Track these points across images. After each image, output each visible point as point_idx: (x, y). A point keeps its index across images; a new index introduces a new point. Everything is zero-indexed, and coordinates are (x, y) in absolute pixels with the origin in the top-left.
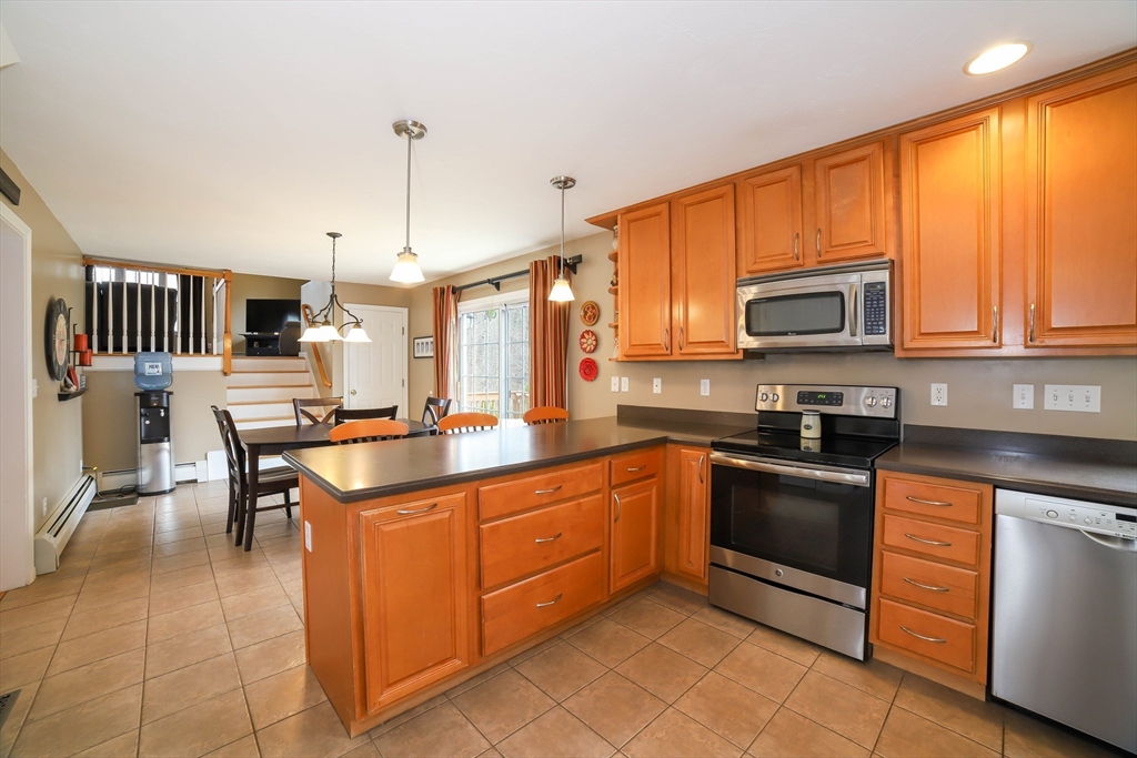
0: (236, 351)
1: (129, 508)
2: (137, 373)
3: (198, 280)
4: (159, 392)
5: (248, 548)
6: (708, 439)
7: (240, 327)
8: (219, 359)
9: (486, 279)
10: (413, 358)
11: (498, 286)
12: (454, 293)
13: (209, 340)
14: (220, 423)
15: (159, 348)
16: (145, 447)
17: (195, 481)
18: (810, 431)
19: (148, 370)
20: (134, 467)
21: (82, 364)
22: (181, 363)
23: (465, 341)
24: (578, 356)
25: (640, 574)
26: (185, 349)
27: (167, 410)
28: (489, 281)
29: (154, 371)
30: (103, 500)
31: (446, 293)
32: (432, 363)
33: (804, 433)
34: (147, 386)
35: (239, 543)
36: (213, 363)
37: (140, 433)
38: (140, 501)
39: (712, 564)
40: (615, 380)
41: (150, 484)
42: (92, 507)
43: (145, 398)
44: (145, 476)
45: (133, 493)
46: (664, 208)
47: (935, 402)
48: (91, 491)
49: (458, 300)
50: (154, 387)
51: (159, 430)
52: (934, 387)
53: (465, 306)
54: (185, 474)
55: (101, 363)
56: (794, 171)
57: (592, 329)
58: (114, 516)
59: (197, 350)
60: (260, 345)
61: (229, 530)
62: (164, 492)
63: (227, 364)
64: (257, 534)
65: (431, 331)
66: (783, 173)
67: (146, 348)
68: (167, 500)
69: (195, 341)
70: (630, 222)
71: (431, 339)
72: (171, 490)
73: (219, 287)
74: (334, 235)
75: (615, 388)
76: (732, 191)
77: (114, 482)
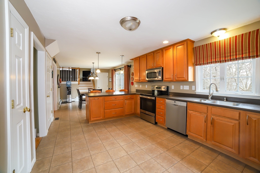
0: (80, 81)
1: (66, 104)
2: (67, 84)
3: (75, 69)
4: (69, 87)
5: (81, 109)
6: (140, 94)
7: (81, 76)
8: (78, 82)
9: (118, 68)
10: (109, 81)
11: (121, 69)
12: (114, 70)
13: (76, 79)
14: (78, 91)
15: (69, 80)
16: (68, 95)
17: (74, 101)
18: (156, 93)
19: (68, 84)
20: (66, 99)
21: (60, 83)
22: (73, 83)
23: (117, 79)
24: (131, 81)
25: (130, 113)
26: (73, 80)
27: (70, 90)
28: (119, 69)
29: (69, 84)
30: (63, 103)
31: (113, 70)
32: (111, 82)
33: (155, 93)
34: (68, 86)
35: (80, 108)
36: (77, 83)
37: (67, 93)
38: (67, 103)
39: (141, 112)
40: (136, 85)
41: (68, 101)
42: (61, 104)
43: (68, 88)
44: (68, 100)
45: (66, 102)
46: (139, 58)
47: (172, 88)
48: (61, 102)
49: (115, 71)
50: (69, 86)
51: (70, 93)
52: (172, 86)
53: (116, 73)
54: (73, 100)
55: (63, 83)
56: (152, 54)
57: (133, 77)
58: (64, 105)
59: (75, 81)
60: (85, 79)
61: (79, 107)
62: (70, 102)
63: (79, 83)
64: (82, 107)
65: (111, 77)
66: (151, 54)
67: (68, 80)
68: (71, 104)
69: (74, 79)
70: (135, 60)
71: (111, 78)
72: (71, 102)
73: (78, 70)
74: (93, 63)
75: (136, 87)
76: (146, 56)
77: (64, 100)
